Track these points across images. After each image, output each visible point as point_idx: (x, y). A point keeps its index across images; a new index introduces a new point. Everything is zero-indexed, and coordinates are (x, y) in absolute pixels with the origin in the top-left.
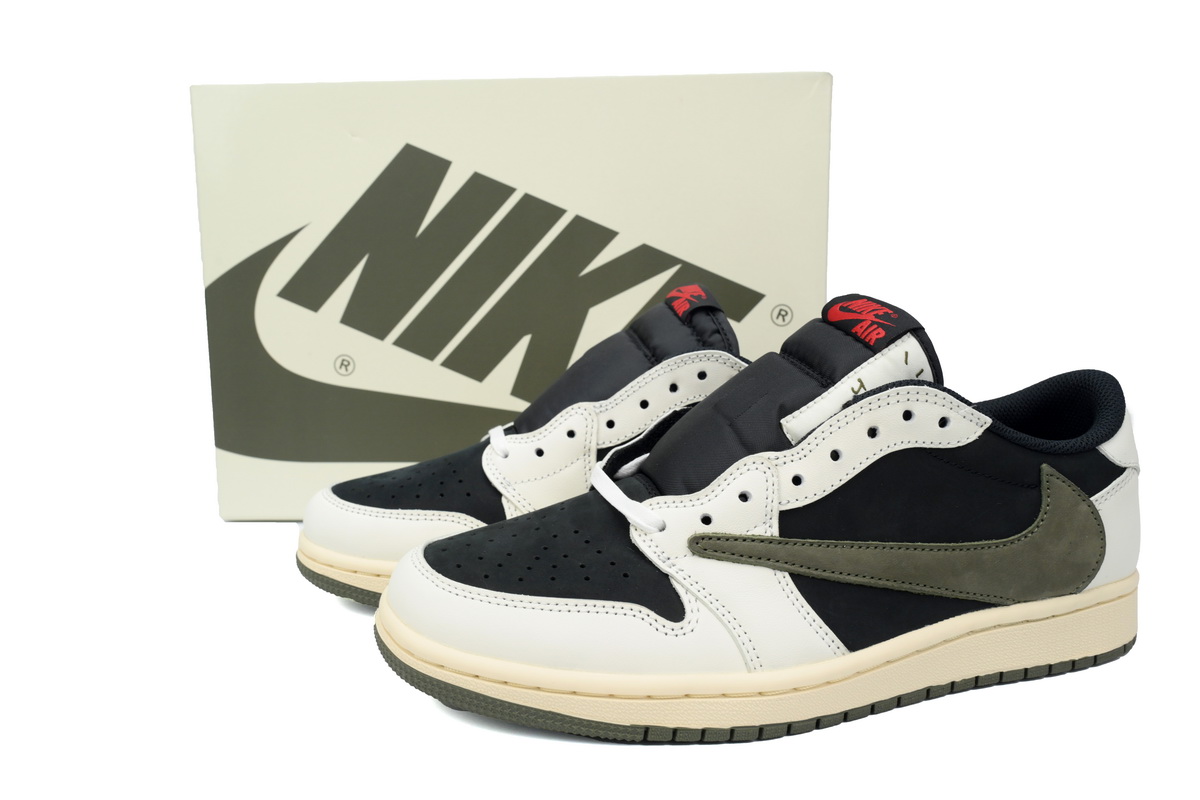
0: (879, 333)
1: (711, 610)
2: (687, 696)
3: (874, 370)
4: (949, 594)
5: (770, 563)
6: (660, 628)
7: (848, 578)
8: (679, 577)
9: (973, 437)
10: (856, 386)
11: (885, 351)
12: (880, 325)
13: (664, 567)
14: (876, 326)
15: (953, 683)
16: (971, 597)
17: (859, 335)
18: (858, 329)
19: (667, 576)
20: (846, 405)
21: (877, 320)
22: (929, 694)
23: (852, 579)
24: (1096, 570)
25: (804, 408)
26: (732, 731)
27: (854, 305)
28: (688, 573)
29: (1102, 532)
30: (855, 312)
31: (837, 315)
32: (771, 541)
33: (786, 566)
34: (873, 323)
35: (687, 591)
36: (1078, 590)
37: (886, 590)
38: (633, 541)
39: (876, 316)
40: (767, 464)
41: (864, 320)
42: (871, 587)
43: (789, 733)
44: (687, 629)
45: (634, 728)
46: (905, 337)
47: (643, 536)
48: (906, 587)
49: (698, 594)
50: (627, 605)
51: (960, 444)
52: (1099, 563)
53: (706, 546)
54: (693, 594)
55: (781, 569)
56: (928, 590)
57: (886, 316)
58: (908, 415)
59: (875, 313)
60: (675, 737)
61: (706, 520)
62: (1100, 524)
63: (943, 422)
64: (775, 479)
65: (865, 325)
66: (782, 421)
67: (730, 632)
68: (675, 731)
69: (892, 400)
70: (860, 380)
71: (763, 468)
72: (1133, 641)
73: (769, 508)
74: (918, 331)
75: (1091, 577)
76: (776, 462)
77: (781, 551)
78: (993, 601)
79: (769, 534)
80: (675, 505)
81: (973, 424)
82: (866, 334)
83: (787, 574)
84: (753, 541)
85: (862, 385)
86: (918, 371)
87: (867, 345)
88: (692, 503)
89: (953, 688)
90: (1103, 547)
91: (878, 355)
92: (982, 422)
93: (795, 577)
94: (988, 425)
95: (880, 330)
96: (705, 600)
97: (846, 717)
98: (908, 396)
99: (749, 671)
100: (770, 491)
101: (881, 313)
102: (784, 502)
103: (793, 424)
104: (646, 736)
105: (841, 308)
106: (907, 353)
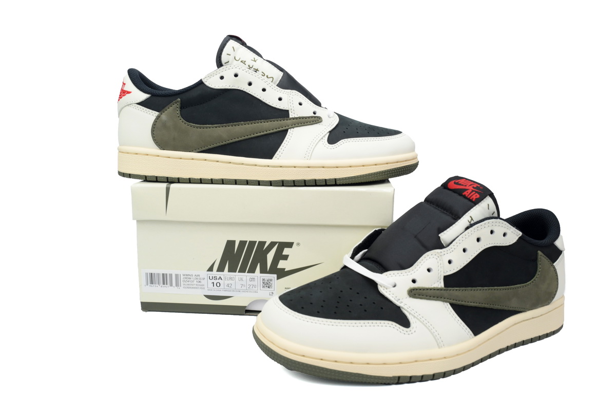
0: (476, 196)
1: (421, 322)
2: (416, 361)
3: (476, 212)
4: (506, 308)
5: (442, 299)
6: (402, 331)
7: (471, 304)
8: (405, 307)
9: (515, 241)
10: (470, 219)
11: (480, 204)
12: (476, 192)
13: (398, 303)
14: (474, 192)
15: (508, 347)
16: (514, 309)
17: (466, 196)
18: (465, 193)
19: (399, 307)
20: (467, 228)
21: (474, 189)
22: (500, 352)
23: (472, 304)
24: (555, 295)
25: (448, 230)
26: (434, 375)
27: (461, 182)
28: (409, 306)
29: (557, 279)
30: (462, 185)
31: (452, 185)
32: (441, 289)
33: (448, 300)
34: (473, 191)
35: (410, 313)
36: (548, 304)
37: (485, 309)
38: (381, 292)
39: (473, 187)
40: (437, 255)
41: (468, 189)
42: (479, 307)
43: (454, 374)
44: (413, 331)
45: (394, 377)
46: (487, 197)
47: (385, 289)
48: (492, 306)
49: (415, 315)
50: (386, 322)
51: (510, 244)
52: (556, 291)
53: (416, 293)
54: (413, 315)
55: (446, 302)
56: (499, 307)
57: (477, 188)
58: (492, 232)
59: (473, 186)
60: (411, 380)
61: (414, 281)
62: (557, 276)
63: (505, 235)
64: (441, 261)
65: (469, 191)
66: (440, 235)
67: (430, 331)
68: (411, 377)
69: (486, 226)
70: (471, 217)
71: (436, 257)
72: (562, 326)
73: (440, 275)
74: (492, 195)
75: (553, 298)
76: (440, 254)
77: (446, 293)
78: (521, 310)
79: (440, 287)
80: (398, 275)
81: (515, 235)
82: (470, 195)
83: (448, 304)
84: (434, 289)
85: (472, 219)
86: (493, 212)
87: (471, 200)
88: (406, 274)
89: (508, 348)
90: (558, 285)
91: (477, 206)
92: (518, 234)
93: (453, 305)
94: (520, 235)
95: (477, 194)
96: (418, 317)
97: (473, 364)
98: (493, 224)
99: (439, 348)
100: (440, 267)
101: (475, 186)
102: (445, 272)
103: (445, 236)
104: (399, 381)
105: (455, 183)
106: (488, 205)
